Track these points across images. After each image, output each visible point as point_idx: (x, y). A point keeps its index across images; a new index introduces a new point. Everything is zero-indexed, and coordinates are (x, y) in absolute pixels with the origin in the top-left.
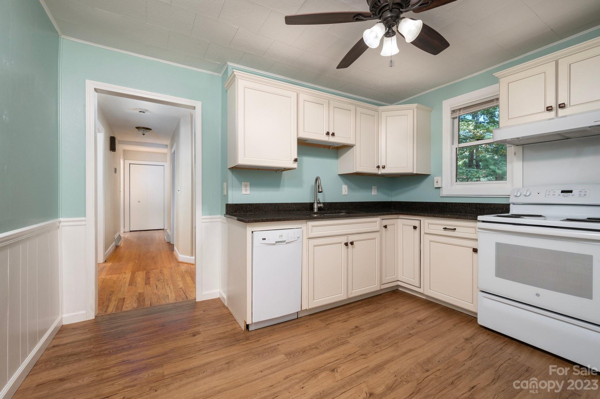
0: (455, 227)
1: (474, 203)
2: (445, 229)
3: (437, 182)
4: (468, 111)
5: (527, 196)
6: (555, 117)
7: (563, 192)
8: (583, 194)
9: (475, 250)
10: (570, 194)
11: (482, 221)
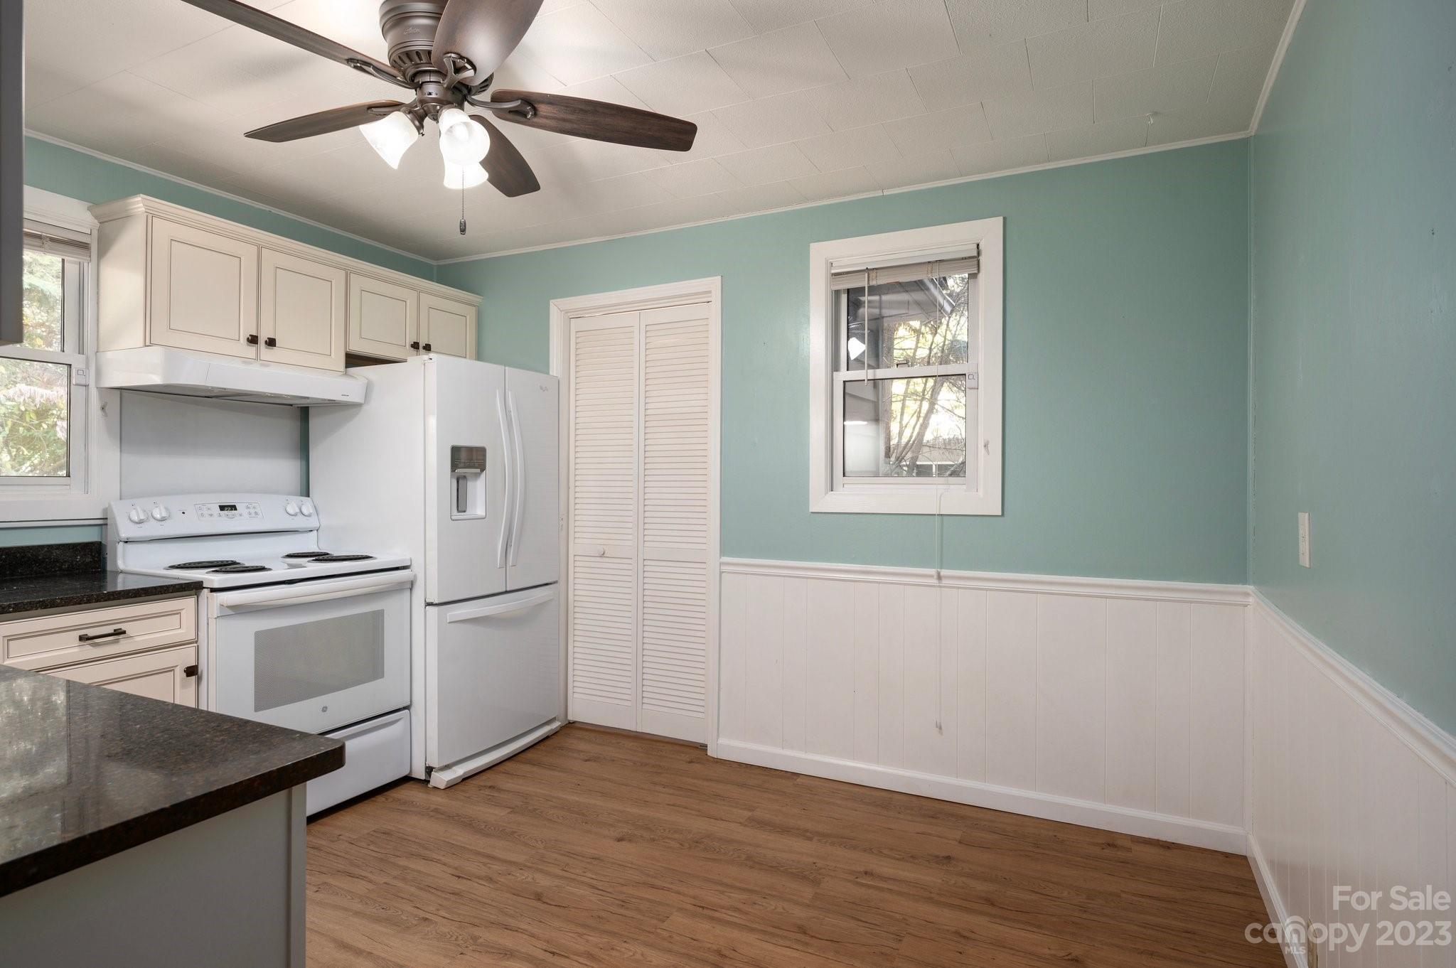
0: (119, 626)
2: (85, 638)
5: (163, 519)
6: (257, 358)
7: (222, 508)
8: (252, 511)
9: (191, 671)
10: (233, 512)
11: (213, 590)
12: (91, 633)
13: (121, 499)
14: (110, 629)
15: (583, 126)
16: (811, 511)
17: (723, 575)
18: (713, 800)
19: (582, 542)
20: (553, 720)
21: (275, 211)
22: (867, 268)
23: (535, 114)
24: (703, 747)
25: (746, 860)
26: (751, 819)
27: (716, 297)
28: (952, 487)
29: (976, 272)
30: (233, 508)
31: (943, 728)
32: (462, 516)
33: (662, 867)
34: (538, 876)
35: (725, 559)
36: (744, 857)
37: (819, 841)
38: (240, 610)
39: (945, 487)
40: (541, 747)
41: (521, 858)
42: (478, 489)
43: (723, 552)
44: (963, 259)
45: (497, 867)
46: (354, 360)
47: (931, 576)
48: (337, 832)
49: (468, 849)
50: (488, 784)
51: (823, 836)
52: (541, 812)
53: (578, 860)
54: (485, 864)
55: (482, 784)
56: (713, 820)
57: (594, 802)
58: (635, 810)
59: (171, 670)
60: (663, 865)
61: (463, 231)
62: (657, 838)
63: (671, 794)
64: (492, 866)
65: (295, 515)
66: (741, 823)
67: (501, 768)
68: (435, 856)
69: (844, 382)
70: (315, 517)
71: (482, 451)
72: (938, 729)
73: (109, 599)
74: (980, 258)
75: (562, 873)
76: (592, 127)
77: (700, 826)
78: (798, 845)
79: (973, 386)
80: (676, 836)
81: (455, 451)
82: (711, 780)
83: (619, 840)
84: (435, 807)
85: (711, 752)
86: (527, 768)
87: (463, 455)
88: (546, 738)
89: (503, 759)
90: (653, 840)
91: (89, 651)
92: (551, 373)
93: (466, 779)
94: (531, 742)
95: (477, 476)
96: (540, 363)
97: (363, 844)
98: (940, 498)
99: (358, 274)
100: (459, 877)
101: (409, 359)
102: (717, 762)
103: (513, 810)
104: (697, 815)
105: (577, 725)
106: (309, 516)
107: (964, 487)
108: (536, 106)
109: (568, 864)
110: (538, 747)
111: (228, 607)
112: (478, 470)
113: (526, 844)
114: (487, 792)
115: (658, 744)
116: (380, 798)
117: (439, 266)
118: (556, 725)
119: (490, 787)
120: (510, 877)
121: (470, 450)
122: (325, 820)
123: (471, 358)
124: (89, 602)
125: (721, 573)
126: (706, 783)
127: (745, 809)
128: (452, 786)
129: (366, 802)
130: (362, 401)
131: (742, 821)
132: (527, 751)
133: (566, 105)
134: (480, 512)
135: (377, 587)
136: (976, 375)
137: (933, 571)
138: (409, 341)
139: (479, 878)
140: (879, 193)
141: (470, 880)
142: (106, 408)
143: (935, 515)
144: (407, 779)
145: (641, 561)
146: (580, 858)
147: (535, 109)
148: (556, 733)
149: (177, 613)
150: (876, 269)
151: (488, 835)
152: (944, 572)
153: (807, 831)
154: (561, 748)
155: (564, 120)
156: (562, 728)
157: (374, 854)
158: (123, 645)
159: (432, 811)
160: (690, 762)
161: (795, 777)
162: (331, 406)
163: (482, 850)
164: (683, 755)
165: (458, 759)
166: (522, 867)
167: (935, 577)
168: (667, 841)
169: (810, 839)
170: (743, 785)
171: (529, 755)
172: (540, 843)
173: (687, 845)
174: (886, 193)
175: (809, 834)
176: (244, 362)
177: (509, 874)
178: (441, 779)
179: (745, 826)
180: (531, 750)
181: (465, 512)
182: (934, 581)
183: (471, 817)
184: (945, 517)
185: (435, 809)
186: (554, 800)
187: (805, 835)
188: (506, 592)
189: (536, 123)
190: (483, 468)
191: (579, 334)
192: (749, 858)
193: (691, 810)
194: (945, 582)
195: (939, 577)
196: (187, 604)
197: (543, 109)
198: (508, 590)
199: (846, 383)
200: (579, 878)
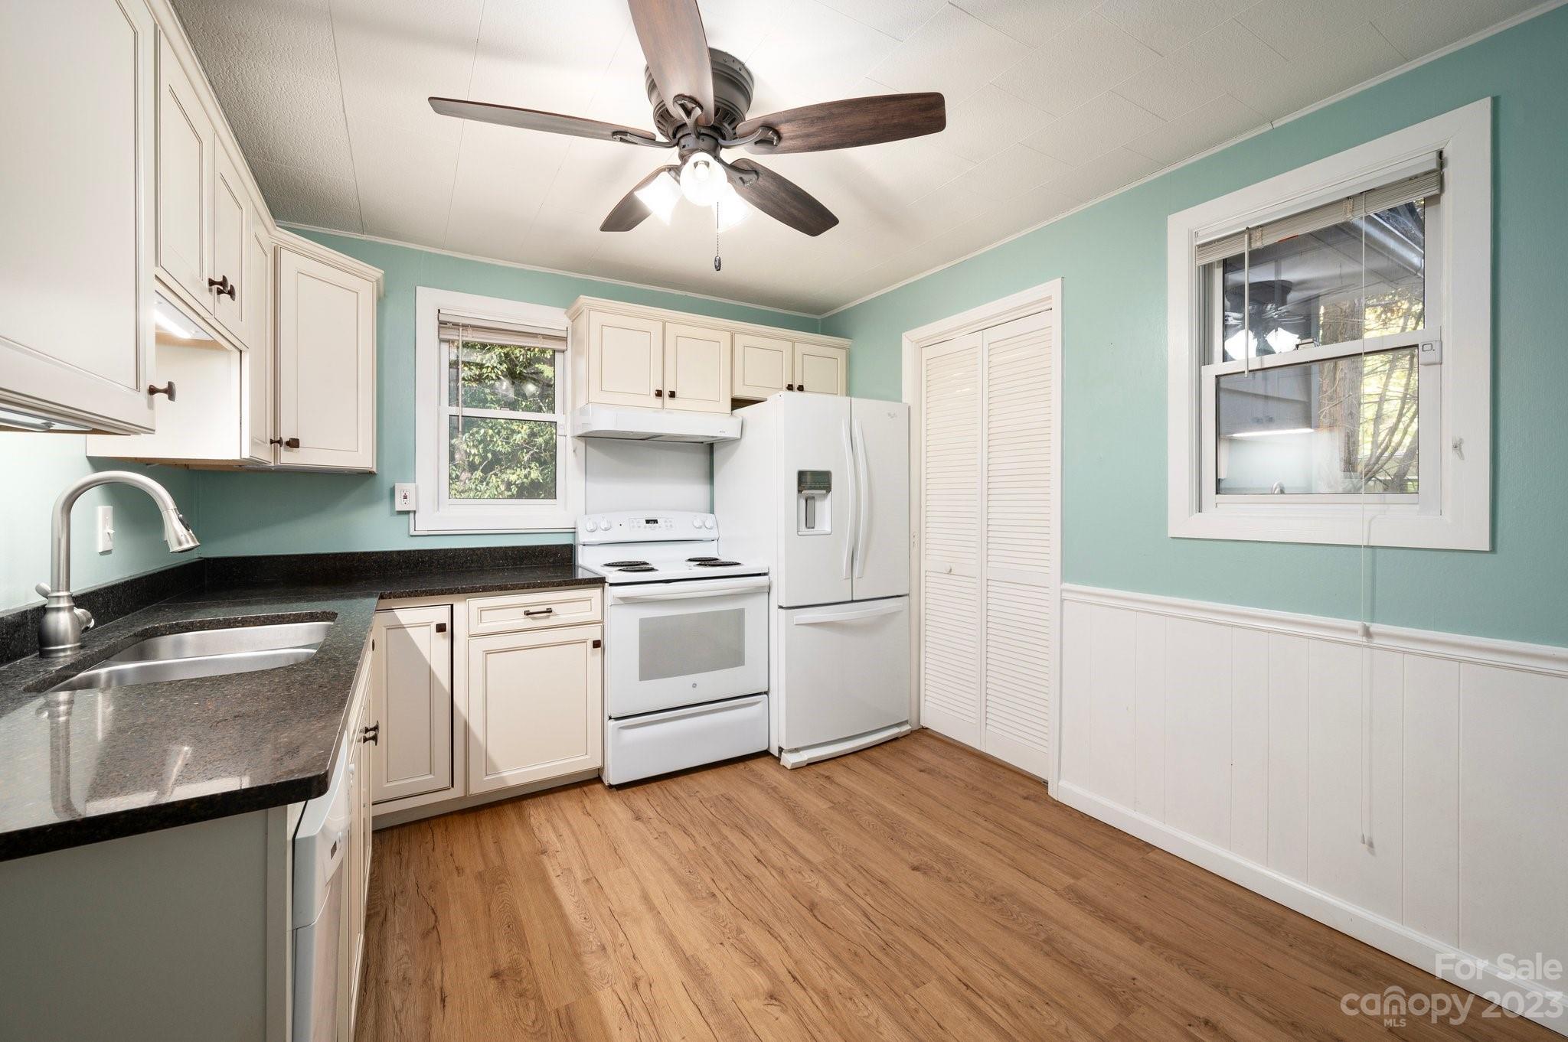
0: (549, 607)
1: (501, 548)
2: (528, 613)
3: (405, 497)
4: (483, 338)
5: (606, 530)
6: (663, 408)
7: (648, 522)
8: (669, 524)
9: (597, 644)
10: (655, 525)
11: (611, 585)
12: (532, 610)
13: (586, 514)
14: (544, 608)
15: (827, 136)
16: (1170, 535)
17: (1065, 602)
18: (1032, 851)
19: (932, 560)
20: (905, 723)
21: (690, 294)
22: (1247, 228)
23: (780, 138)
24: (1044, 784)
25: (1044, 941)
26: (1071, 889)
27: (1057, 303)
28: (1392, 507)
29: (1437, 192)
30: (655, 521)
31: (1375, 844)
32: (811, 531)
33: (945, 916)
34: (823, 883)
35: (1067, 586)
36: (1043, 936)
37: (1152, 948)
38: (627, 601)
39: (1379, 507)
40: (887, 747)
41: (816, 859)
42: (824, 508)
43: (1063, 579)
44: (1410, 179)
45: (794, 862)
46: (737, 403)
47: (1354, 631)
48: (697, 789)
49: (780, 836)
50: (827, 774)
51: (1160, 944)
52: (857, 815)
53: (865, 877)
54: (785, 855)
55: (822, 772)
56: (1024, 876)
57: (908, 817)
58: (944, 839)
59: (584, 641)
60: (947, 915)
61: (718, 268)
62: (953, 878)
63: (989, 831)
64: (790, 859)
65: (700, 528)
66: (1056, 890)
67: (843, 761)
68: (753, 834)
69: (1217, 376)
70: (715, 530)
71: (826, 475)
72: (1366, 846)
73: (541, 587)
74: (1445, 170)
75: (843, 886)
76: (836, 134)
77: (1006, 878)
78: (1120, 943)
79: (1432, 360)
80: (975, 883)
81: (801, 475)
82: (1042, 826)
83: (915, 869)
84: (775, 784)
85: (1053, 792)
86: (865, 765)
87: (809, 478)
88: (895, 739)
89: (847, 753)
90: (949, 880)
91: (530, 623)
92: (904, 401)
93: (811, 764)
94: (879, 740)
95: (825, 496)
96: (894, 394)
97: (708, 806)
98: (1370, 522)
99: (741, 333)
100: (759, 861)
101: (769, 398)
102: (1056, 806)
103: (835, 806)
104: (1009, 865)
105: (929, 732)
106: (711, 528)
107: (1417, 507)
108: (777, 128)
109: (854, 880)
110: (884, 747)
111: (621, 598)
112: (824, 492)
113: (829, 845)
114: (822, 781)
115: (1000, 769)
116: (741, 766)
117: (823, 320)
118: (906, 728)
119: (826, 777)
120: (799, 876)
121: (814, 473)
122: (695, 775)
123: (841, 395)
124: (528, 588)
125: (1062, 601)
126: (1034, 828)
127: (1068, 874)
128: (797, 769)
129: (730, 766)
130: (739, 436)
131: (1059, 888)
132: (873, 749)
133: (802, 117)
134: (828, 529)
135: (739, 590)
136: (1438, 344)
137: (1356, 625)
138: (785, 385)
139: (773, 867)
140: (1268, 128)
141: (766, 867)
142: (577, 451)
143: (1360, 546)
144: (766, 753)
145: (984, 581)
146: (868, 876)
147: (777, 133)
148: (906, 736)
149: (589, 599)
150: (1261, 226)
151: (801, 825)
152: (1375, 628)
153: (1138, 928)
154: (904, 752)
155: (808, 136)
156: (912, 732)
157: (710, 816)
158: (552, 621)
159: (772, 788)
160: (1025, 798)
161: (1148, 850)
162: (727, 442)
163: (789, 839)
164: (1021, 788)
165: (806, 745)
166: (815, 869)
167: (1361, 632)
168: (963, 886)
169: (1139, 941)
170: (1075, 842)
171: (874, 753)
172: (841, 847)
173: (982, 898)
174: (1277, 124)
175: (1140, 934)
176: (655, 412)
177: (799, 872)
178: (789, 760)
179: (1061, 895)
180: (877, 749)
181: (813, 528)
182: (1360, 639)
183: (797, 803)
184: (1378, 550)
185: (775, 787)
186: (874, 806)
187: (1135, 933)
188: (852, 601)
189: (785, 147)
190: (828, 489)
191: (930, 362)
192: (1048, 941)
193: (1004, 856)
194: (1377, 641)
195: (1368, 633)
196: (595, 593)
197: (785, 129)
198: (854, 599)
199: (1222, 379)
200: (857, 899)
